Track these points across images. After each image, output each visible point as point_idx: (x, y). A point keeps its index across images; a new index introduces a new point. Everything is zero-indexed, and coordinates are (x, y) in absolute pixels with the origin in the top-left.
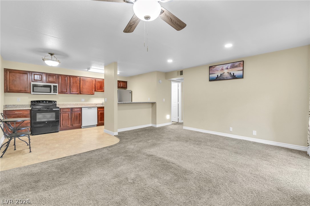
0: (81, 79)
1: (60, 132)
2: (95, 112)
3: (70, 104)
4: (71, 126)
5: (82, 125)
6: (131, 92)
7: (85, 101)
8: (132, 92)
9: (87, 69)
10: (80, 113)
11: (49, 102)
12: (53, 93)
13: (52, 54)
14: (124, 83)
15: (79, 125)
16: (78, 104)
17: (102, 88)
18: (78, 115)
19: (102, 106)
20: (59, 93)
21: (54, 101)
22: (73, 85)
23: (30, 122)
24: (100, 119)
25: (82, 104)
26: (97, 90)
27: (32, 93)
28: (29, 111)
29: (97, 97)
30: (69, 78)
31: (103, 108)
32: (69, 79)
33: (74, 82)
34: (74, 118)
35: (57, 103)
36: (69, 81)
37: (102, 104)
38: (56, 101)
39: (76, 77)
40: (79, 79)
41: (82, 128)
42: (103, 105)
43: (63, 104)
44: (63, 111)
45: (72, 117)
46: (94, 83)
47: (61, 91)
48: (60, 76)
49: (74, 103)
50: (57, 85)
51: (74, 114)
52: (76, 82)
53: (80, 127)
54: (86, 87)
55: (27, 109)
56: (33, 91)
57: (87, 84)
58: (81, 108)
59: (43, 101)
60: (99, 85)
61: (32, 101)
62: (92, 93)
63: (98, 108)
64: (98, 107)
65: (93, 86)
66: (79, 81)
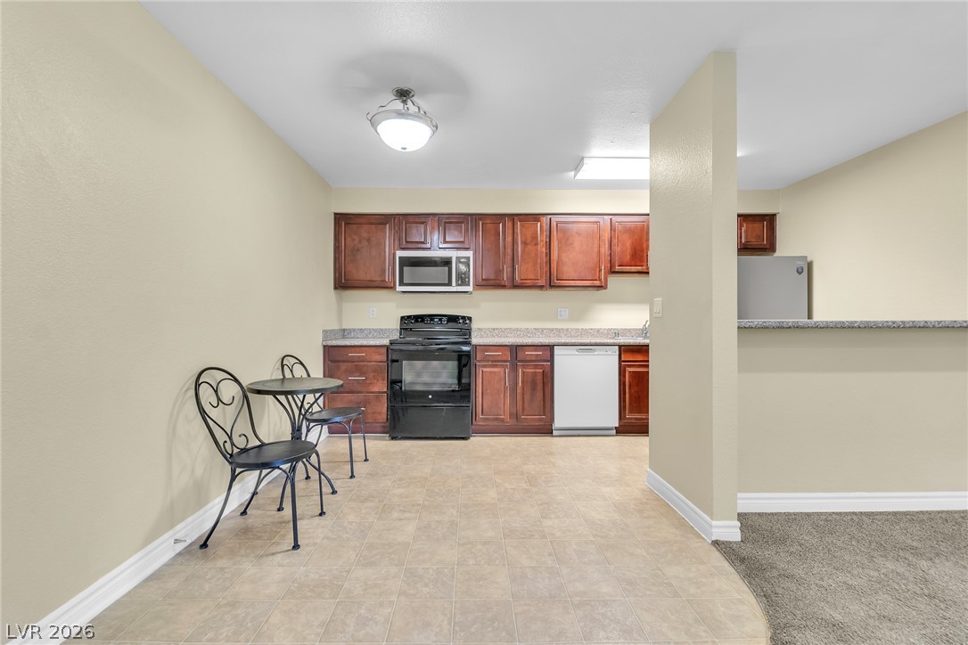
0: (554, 224)
1: (476, 440)
2: (606, 367)
3: (517, 330)
4: (514, 422)
5: (552, 420)
6: (806, 270)
7: (572, 318)
8: (810, 265)
9: (572, 173)
10: (548, 369)
11: (448, 321)
12: (459, 285)
13: (403, 94)
14: (757, 225)
15: (540, 420)
16: (543, 330)
17: (642, 257)
18: (540, 378)
19: (640, 341)
20: (478, 286)
21: (463, 318)
22: (523, 251)
23: (385, 390)
24: (630, 404)
25: (559, 330)
26: (618, 269)
27: (399, 288)
28: (384, 350)
29: (620, 300)
30: (509, 224)
31: (643, 350)
32: (511, 231)
33: (529, 241)
34: (523, 388)
35: (475, 325)
36: (509, 239)
37: (644, 332)
38: (470, 319)
39: (536, 217)
40: (546, 227)
41: (555, 433)
42: (645, 337)
43: (494, 329)
44: (486, 359)
45: (516, 384)
46: (606, 236)
47: (483, 280)
48: (480, 219)
49: (532, 325)
50: (470, 254)
51: (523, 373)
52: (535, 237)
53: (546, 430)
54: (572, 260)
55: (378, 342)
56: (402, 283)
57: (577, 243)
58: (551, 347)
59: (432, 317)
60: (629, 244)
61: (402, 318)
62: (597, 283)
63: (625, 349)
64: (620, 346)
65: (602, 250)
66: (546, 233)
